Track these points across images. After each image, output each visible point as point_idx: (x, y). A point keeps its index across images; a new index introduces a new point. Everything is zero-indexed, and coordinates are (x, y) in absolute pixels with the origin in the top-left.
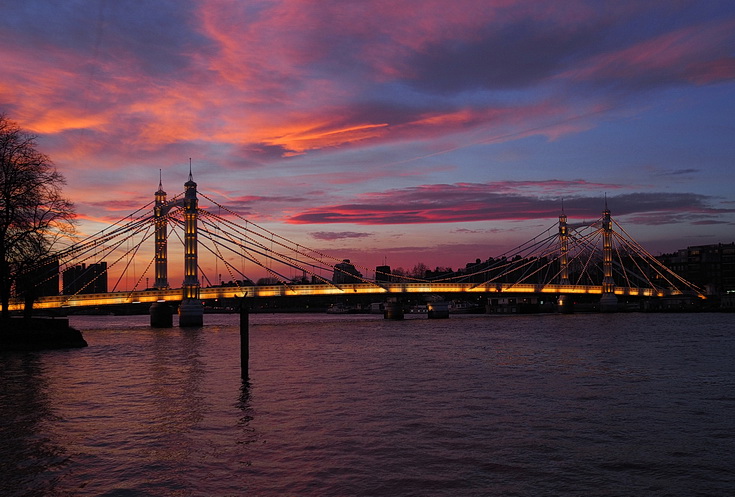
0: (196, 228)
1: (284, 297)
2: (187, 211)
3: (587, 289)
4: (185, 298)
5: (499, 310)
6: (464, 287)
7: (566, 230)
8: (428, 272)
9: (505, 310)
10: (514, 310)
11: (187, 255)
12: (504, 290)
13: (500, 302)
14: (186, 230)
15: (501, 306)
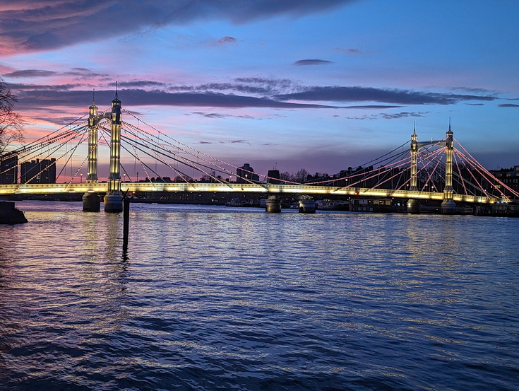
0: (120, 135)
1: (186, 192)
2: (113, 123)
3: (431, 195)
4: (110, 190)
5: (359, 209)
6: (329, 189)
7: (417, 147)
8: (309, 176)
9: (364, 209)
10: (371, 209)
11: (112, 157)
12: (361, 193)
13: (361, 202)
14: (112, 137)
15: (361, 206)
